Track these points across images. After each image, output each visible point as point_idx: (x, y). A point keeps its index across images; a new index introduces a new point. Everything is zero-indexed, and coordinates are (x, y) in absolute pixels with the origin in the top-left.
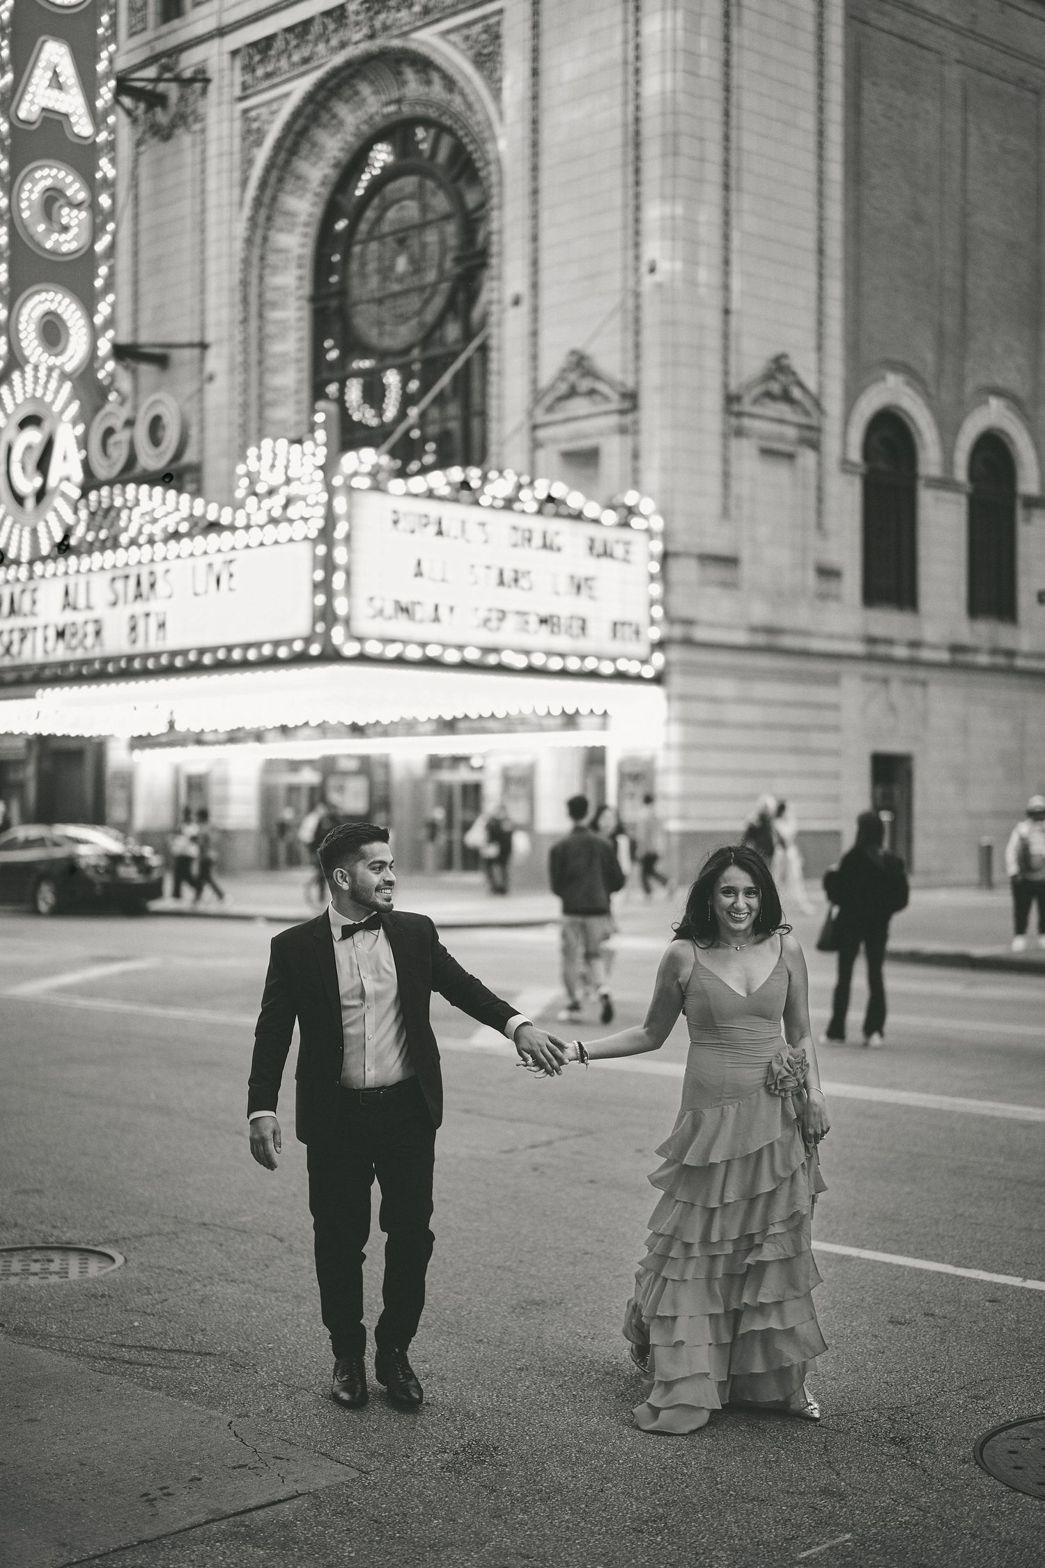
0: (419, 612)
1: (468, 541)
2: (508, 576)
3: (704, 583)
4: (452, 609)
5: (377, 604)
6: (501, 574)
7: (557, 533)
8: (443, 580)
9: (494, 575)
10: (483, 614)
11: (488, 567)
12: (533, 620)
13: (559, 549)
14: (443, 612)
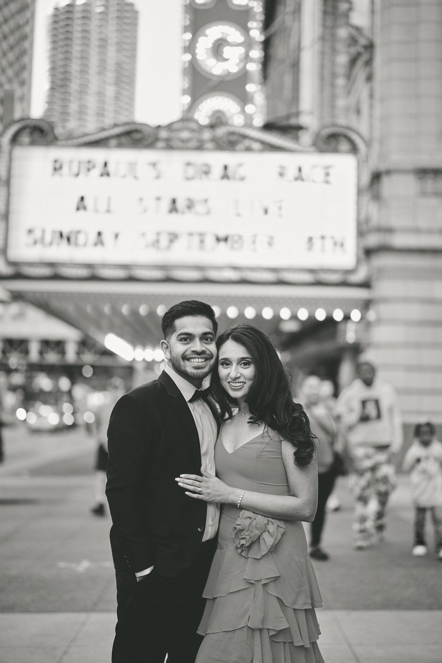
0: (81, 239)
1: (136, 178)
2: (181, 204)
3: (423, 194)
4: (117, 236)
5: (38, 234)
6: (174, 201)
7: (240, 165)
8: (108, 211)
9: (166, 204)
10: (151, 237)
11: (158, 199)
12: (210, 241)
13: (242, 179)
14: (107, 237)
